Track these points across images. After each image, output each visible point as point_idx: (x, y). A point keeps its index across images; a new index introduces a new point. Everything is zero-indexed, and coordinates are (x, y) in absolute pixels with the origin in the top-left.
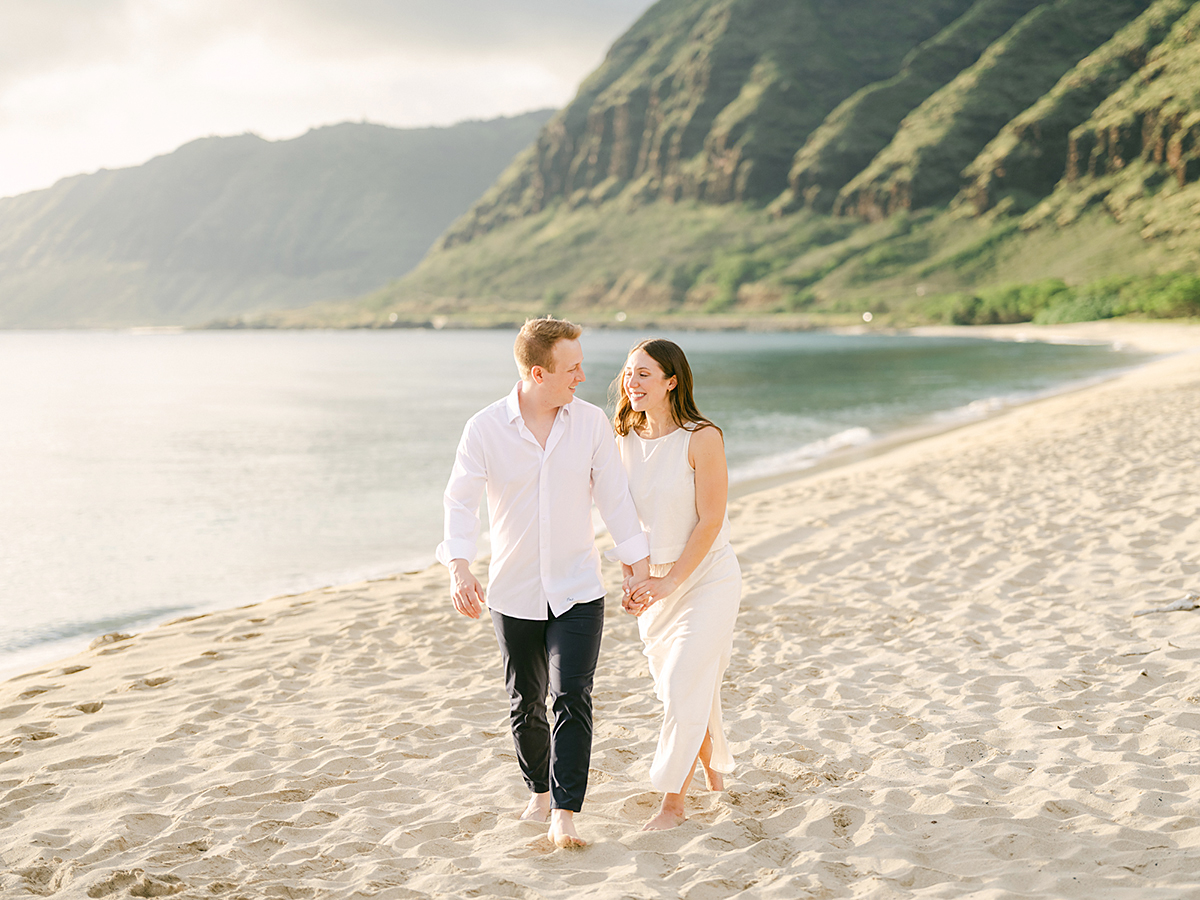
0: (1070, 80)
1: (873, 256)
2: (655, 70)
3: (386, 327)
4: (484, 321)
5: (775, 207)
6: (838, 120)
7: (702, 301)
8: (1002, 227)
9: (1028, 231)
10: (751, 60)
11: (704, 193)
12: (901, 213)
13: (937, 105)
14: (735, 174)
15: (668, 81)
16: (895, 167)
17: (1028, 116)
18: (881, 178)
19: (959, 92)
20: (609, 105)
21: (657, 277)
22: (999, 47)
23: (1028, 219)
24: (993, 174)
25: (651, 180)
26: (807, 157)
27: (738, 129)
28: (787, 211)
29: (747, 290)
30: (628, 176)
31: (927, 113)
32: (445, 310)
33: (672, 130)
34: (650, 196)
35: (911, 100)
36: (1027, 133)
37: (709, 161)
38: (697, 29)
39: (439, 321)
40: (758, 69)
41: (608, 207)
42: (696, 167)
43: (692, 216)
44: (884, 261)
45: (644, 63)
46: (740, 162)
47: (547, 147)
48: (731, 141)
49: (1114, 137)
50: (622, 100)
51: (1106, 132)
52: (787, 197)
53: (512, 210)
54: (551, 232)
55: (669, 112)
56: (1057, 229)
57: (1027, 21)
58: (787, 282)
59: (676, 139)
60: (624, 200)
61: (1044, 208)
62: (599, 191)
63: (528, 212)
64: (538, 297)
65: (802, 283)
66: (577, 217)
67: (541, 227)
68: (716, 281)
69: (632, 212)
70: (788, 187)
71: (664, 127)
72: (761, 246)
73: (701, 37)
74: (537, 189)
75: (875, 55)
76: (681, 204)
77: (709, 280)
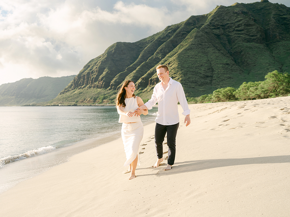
0: (149, 72)
2: (90, 70)
3: (51, 106)
4: (66, 105)
5: (108, 89)
6: (116, 77)
7: (98, 102)
8: (140, 92)
9: (143, 92)
10: (105, 68)
11: (98, 87)
13: (130, 75)
14: (102, 84)
15: (93, 71)
17: (143, 77)
19: (133, 73)
20: (84, 74)
21: (91, 98)
22: (139, 67)
23: (143, 91)
24: (138, 84)
25: (90, 85)
26: (112, 82)
27: (103, 78)
28: (110, 89)
29: (104, 100)
30: (87, 84)
32: (61, 103)
33: (93, 78)
34: (90, 87)
35: (127, 74)
36: (143, 79)
37: (98, 82)
38: (97, 64)
39: (60, 105)
40: (105, 70)
41: (84, 88)
42: (97, 83)
43: (96, 90)
45: (89, 69)
46: (103, 83)
47: (75, 80)
48: (101, 80)
49: (155, 80)
50: (86, 74)
51: (154, 79)
52: (110, 87)
53: (70, 89)
54: (76, 92)
55: (93, 75)
56: (147, 92)
57: (143, 64)
58: (110, 99)
59: (94, 79)
60: (86, 88)
61: (146, 89)
62: (83, 87)
63: (72, 90)
64: (74, 101)
65: (112, 99)
66: (80, 90)
67: (74, 91)
68: (100, 99)
69: (87, 89)
70: (110, 86)
71: (92, 78)
72: (106, 94)
73: (97, 65)
74: (74, 86)
75: (122, 68)
76: (95, 88)
77: (99, 99)
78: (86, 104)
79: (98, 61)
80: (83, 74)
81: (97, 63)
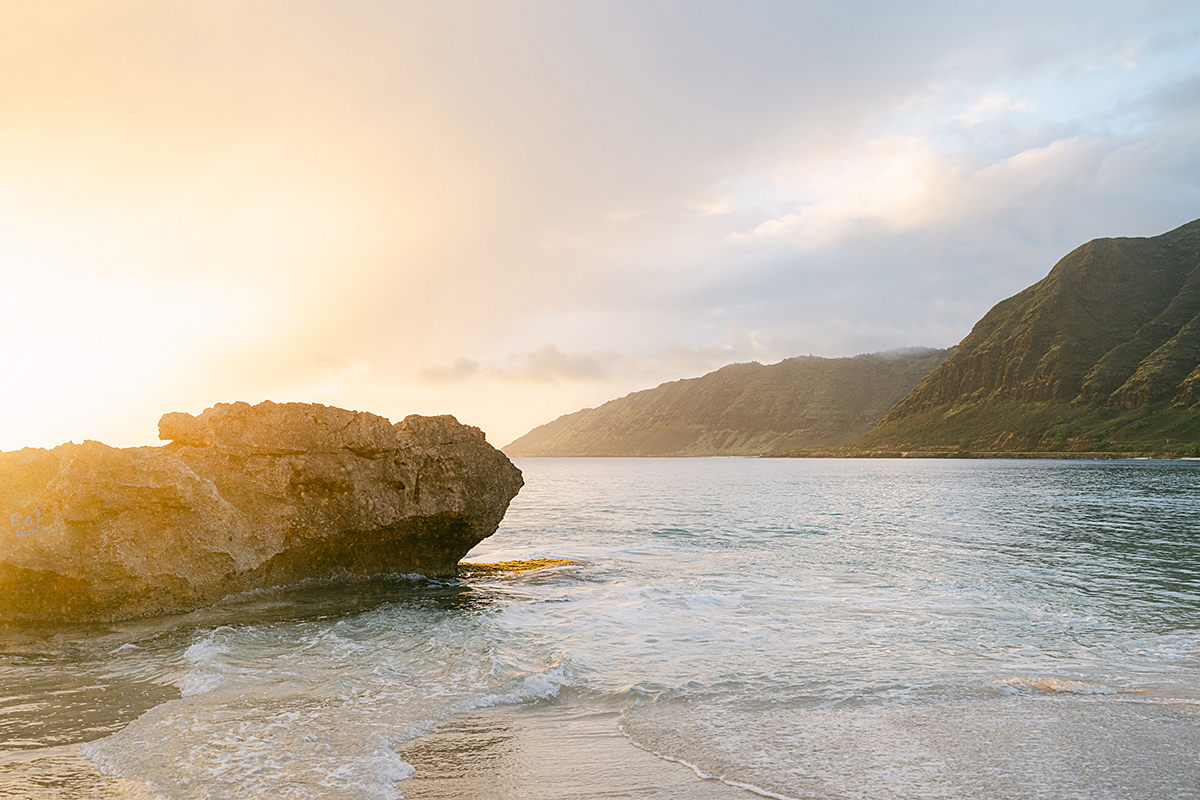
1: (1136, 424)
2: (1001, 337)
3: (874, 457)
4: (930, 454)
5: (1074, 402)
6: (1103, 362)
7: (1046, 445)
10: (1055, 333)
11: (1034, 395)
12: (1145, 405)
13: (1158, 354)
14: (1052, 385)
15: (1011, 342)
16: (1140, 383)
18: (1131, 389)
19: (1168, 347)
20: (979, 354)
21: (1019, 434)
22: (1188, 326)
25: (1004, 388)
26: (1090, 378)
27: (1051, 364)
28: (1080, 403)
29: (1070, 440)
30: (991, 388)
31: (1153, 357)
32: (906, 449)
33: (1014, 365)
34: (1004, 396)
35: (1142, 352)
37: (1036, 380)
38: (1023, 319)
39: (904, 454)
41: (982, 400)
42: (1028, 382)
43: (1029, 405)
44: (1141, 427)
45: (995, 335)
46: (1054, 380)
47: (947, 373)
48: (1048, 371)
50: (986, 352)
52: (1080, 397)
53: (927, 402)
54: (951, 413)
55: (1012, 357)
58: (1091, 437)
59: (1017, 370)
60: (990, 398)
62: (975, 394)
63: (936, 404)
64: (956, 443)
65: (1100, 437)
66: (965, 406)
67: (945, 410)
68: (1053, 436)
69: (995, 404)
70: (1080, 391)
71: (1010, 364)
72: (1072, 420)
73: (1025, 322)
74: (940, 392)
75: (1117, 329)
76: (1021, 401)
77: (1048, 436)
78: (1001, 450)
79: (1026, 307)
80: (976, 352)
81: (1023, 313)
